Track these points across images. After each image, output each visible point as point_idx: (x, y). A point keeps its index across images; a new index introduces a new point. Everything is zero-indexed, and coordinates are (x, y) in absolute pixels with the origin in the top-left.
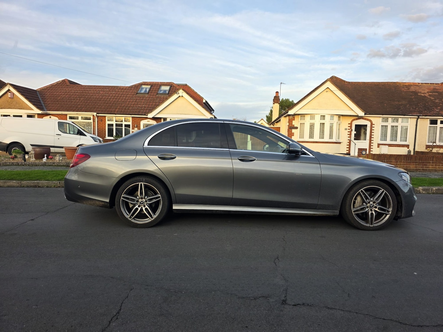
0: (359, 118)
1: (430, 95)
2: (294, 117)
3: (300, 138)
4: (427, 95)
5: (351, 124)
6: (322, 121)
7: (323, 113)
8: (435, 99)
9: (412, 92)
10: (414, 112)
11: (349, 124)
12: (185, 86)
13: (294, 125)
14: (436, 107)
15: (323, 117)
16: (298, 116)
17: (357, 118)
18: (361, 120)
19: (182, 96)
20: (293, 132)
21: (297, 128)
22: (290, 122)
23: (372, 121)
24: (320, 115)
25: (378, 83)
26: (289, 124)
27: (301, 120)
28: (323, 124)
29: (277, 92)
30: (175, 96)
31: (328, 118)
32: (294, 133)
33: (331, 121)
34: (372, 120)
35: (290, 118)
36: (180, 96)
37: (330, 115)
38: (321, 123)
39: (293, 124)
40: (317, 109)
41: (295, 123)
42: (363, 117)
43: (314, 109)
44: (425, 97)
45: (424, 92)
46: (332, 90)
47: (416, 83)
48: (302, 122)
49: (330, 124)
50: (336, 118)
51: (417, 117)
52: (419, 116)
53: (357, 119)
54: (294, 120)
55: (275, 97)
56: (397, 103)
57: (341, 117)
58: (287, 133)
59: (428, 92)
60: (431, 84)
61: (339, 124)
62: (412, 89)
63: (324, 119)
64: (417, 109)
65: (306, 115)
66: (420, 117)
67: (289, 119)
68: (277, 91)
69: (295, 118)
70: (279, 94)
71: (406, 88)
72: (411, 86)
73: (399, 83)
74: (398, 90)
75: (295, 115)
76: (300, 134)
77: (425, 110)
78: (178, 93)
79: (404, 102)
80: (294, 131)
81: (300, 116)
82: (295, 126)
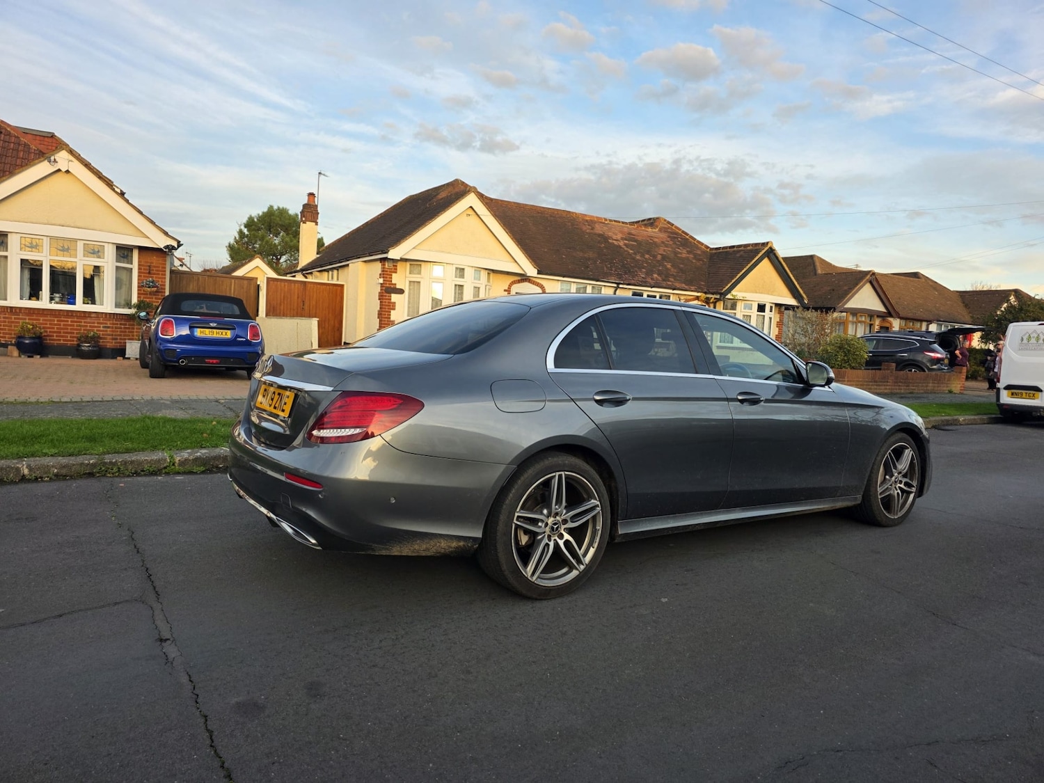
0: (524, 278)
1: (625, 245)
2: (396, 266)
3: (408, 316)
4: (621, 244)
5: (509, 290)
6: (460, 281)
7: (461, 261)
8: (635, 254)
9: (599, 235)
10: (611, 275)
11: (505, 290)
12: (50, 140)
13: (395, 284)
14: (640, 268)
15: (461, 272)
16: (404, 263)
17: (519, 278)
18: (526, 284)
19: (68, 172)
20: (393, 300)
21: (401, 291)
22: (385, 274)
23: (546, 288)
24: (455, 266)
25: (542, 209)
26: (384, 280)
27: (410, 273)
28: (461, 286)
29: (311, 195)
30: (41, 169)
31: (469, 273)
32: (395, 303)
33: (476, 281)
34: (544, 285)
35: (386, 266)
36: (59, 170)
37: (474, 269)
38: (456, 285)
39: (393, 282)
40: (449, 253)
41: (399, 280)
42: (531, 278)
43: (442, 252)
44: (620, 247)
45: (617, 237)
46: (479, 214)
47: (601, 218)
48: (415, 278)
49: (473, 288)
50: (484, 274)
51: (615, 285)
52: (618, 284)
53: (519, 282)
54: (396, 272)
55: (305, 206)
56: (581, 254)
57: (492, 275)
58: (379, 301)
59: (622, 239)
60: (623, 223)
61: (489, 289)
62: (599, 229)
63: (462, 276)
64: (614, 269)
65: (423, 264)
66: (621, 286)
67: (384, 268)
68: (311, 192)
69: (398, 268)
70: (316, 199)
71: (589, 225)
72: (595, 222)
73: (576, 214)
74: (577, 228)
75: (403, 260)
76: (409, 307)
77: (626, 273)
78: (52, 158)
79: (591, 254)
80: (394, 297)
81: (408, 264)
82: (398, 287)
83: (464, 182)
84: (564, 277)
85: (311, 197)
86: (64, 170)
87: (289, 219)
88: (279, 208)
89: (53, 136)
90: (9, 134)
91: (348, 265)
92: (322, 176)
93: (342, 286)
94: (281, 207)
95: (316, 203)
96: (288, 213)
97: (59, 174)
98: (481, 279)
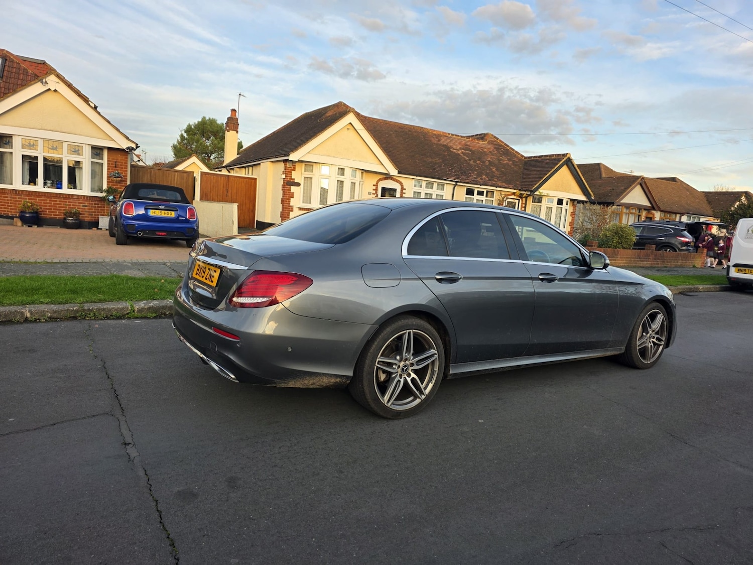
0: (388, 177)
1: (463, 153)
2: (295, 166)
3: (303, 202)
4: (460, 152)
5: (376, 185)
6: (341, 178)
7: (343, 163)
8: (469, 160)
9: (444, 146)
10: (452, 175)
11: (374, 185)
12: (42, 66)
13: (294, 179)
14: (473, 171)
15: (342, 171)
16: (301, 164)
17: (384, 177)
18: (390, 181)
19: (55, 91)
20: (292, 191)
21: (298, 185)
22: (287, 172)
23: (404, 184)
24: (337, 167)
25: (402, 126)
26: (286, 176)
27: (305, 171)
28: (342, 182)
29: (234, 111)
30: (36, 88)
31: (348, 172)
32: (293, 193)
33: (352, 178)
34: (403, 182)
35: (288, 166)
36: (49, 90)
37: (351, 169)
38: (338, 181)
39: (293, 177)
40: (334, 157)
41: (297, 176)
42: (393, 177)
43: (329, 156)
44: (458, 155)
45: (456, 148)
46: (356, 128)
47: (446, 133)
48: (308, 175)
49: (350, 183)
50: (359, 173)
51: (454, 183)
52: (456, 182)
53: (384, 179)
54: (295, 170)
55: (229, 119)
56: (430, 159)
57: (364, 173)
58: (282, 191)
59: (460, 149)
60: (461, 136)
61: (362, 184)
62: (443, 141)
63: (343, 174)
64: (453, 171)
65: (314, 164)
66: (458, 184)
67: (286, 167)
68: (233, 108)
69: (296, 167)
70: (237, 114)
71: (436, 138)
72: (441, 136)
73: (427, 129)
74: (428, 140)
75: (300, 161)
76: (304, 196)
77: (462, 174)
78: (44, 80)
79: (437, 160)
80: (293, 189)
81: (304, 164)
82: (296, 181)
83: (345, 104)
84: (417, 176)
85: (234, 112)
86: (53, 89)
87: (217, 127)
88: (210, 119)
89: (44, 63)
90: (12, 61)
91: (260, 164)
92: (241, 97)
93: (255, 179)
94: (211, 118)
95: (237, 117)
96: (216, 123)
97: (49, 92)
98: (357, 176)
